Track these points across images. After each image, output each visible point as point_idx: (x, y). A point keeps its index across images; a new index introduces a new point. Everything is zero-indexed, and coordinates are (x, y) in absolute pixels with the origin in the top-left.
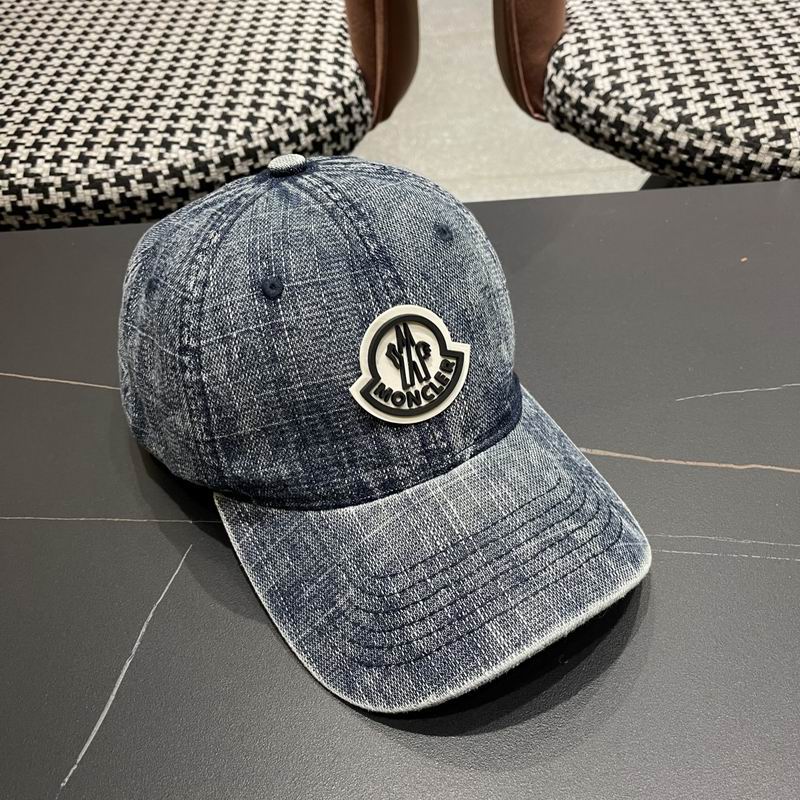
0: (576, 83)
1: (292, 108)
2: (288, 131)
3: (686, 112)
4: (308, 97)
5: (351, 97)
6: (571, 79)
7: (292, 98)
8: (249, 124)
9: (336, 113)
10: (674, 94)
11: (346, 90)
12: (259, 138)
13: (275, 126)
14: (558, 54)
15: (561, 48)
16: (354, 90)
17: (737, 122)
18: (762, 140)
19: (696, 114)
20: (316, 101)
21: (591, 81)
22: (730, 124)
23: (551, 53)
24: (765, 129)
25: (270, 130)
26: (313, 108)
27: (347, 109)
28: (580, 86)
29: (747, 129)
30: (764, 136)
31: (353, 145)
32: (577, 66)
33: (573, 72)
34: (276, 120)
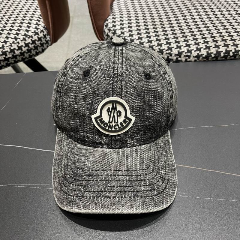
0: (111, 32)
1: (19, 39)
2: (18, 46)
3: (142, 41)
4: (25, 35)
5: (41, 35)
6: (109, 30)
7: (20, 35)
8: (4, 44)
9: (36, 40)
10: (139, 35)
11: (39, 33)
12: (7, 48)
13: (13, 44)
14: (107, 22)
15: (107, 20)
16: (42, 33)
17: (156, 45)
18: (164, 51)
19: (145, 42)
20: (28, 36)
21: (115, 31)
22: (154, 45)
23: (105, 22)
24: (165, 47)
25: (11, 46)
26: (27, 39)
27: (40, 39)
28: (112, 33)
29: (159, 47)
30: (164, 49)
31: (43, 51)
32: (112, 26)
33: (110, 28)
34: (13, 42)
